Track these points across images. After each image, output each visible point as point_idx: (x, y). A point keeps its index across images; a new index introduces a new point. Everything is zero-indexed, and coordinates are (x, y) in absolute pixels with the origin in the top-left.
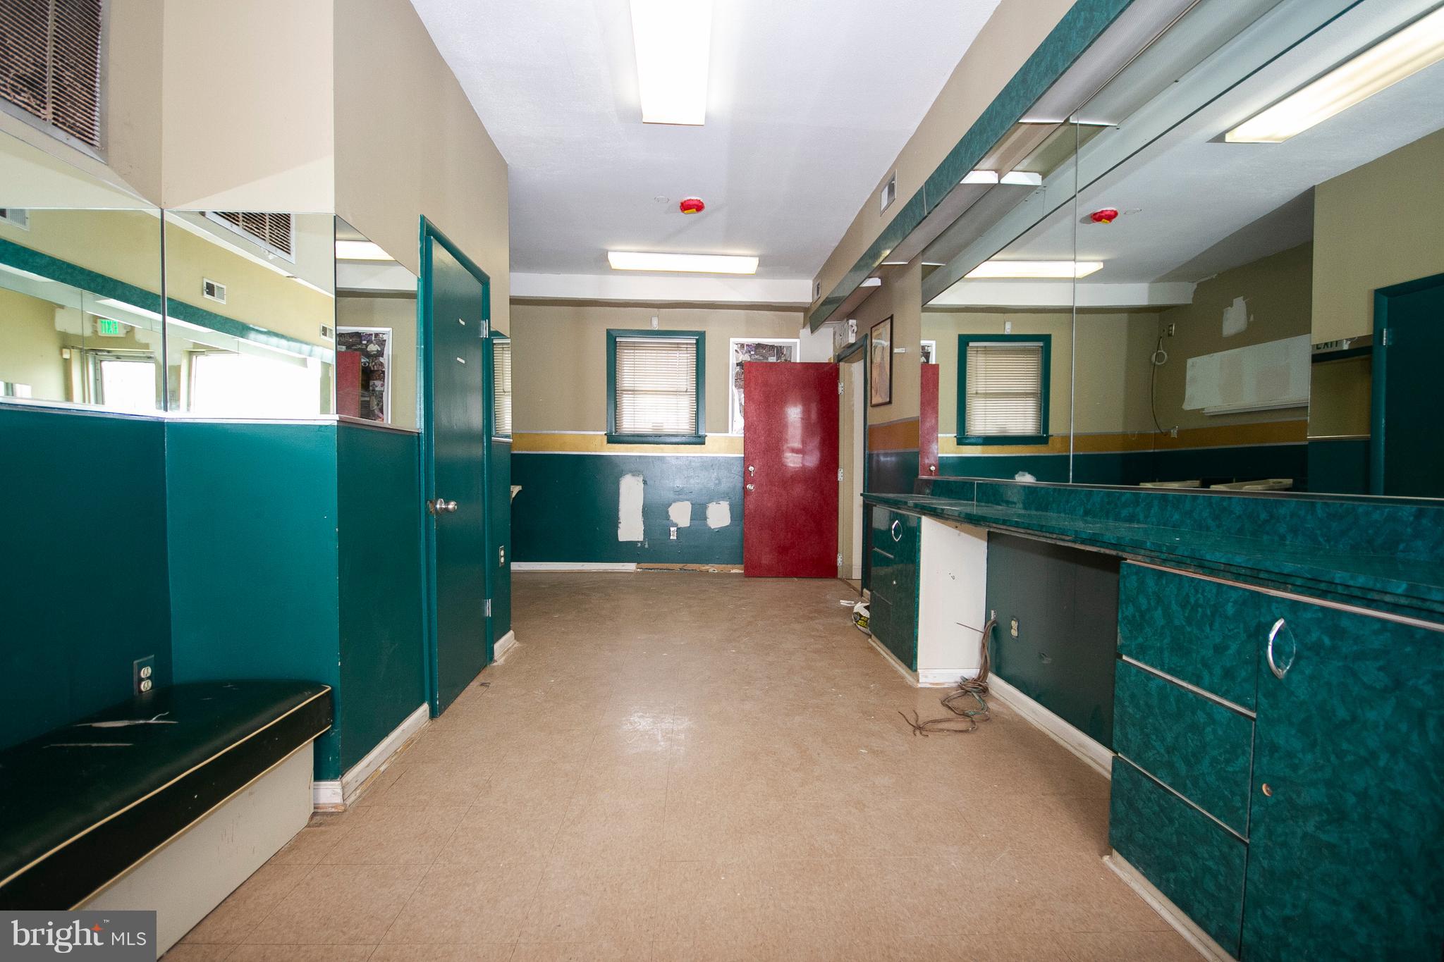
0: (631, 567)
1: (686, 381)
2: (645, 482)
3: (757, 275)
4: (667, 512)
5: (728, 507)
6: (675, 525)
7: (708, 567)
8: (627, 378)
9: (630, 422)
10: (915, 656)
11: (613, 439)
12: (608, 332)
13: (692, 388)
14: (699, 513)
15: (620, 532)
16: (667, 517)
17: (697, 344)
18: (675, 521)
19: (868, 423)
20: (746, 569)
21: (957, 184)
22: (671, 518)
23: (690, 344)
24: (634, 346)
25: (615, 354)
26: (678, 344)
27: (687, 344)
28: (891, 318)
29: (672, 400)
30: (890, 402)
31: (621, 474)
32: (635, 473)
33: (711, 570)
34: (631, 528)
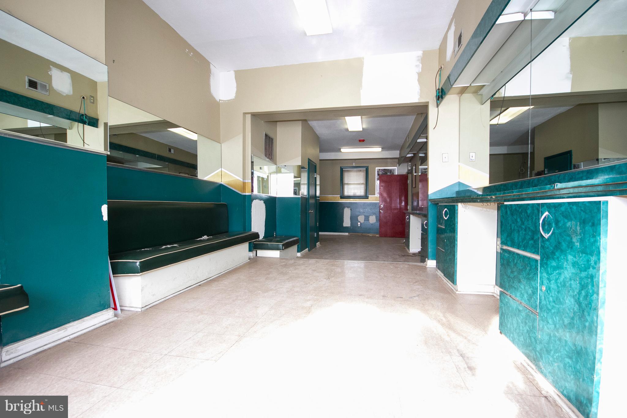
0: (347, 234)
1: (362, 180)
2: (351, 210)
3: (382, 151)
4: (357, 218)
5: (375, 217)
6: (360, 222)
7: (369, 234)
8: (346, 181)
9: (346, 193)
10: (409, 246)
11: (343, 197)
12: (341, 167)
13: (364, 182)
14: (367, 218)
15: (344, 224)
16: (357, 220)
17: (366, 170)
18: (360, 221)
19: (413, 192)
20: (380, 235)
21: (416, 142)
22: (359, 220)
23: (364, 170)
24: (348, 171)
25: (343, 173)
26: (360, 170)
27: (363, 170)
28: (416, 165)
29: (359, 186)
30: (415, 187)
31: (344, 207)
32: (348, 207)
33: (370, 235)
34: (347, 223)
